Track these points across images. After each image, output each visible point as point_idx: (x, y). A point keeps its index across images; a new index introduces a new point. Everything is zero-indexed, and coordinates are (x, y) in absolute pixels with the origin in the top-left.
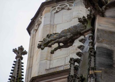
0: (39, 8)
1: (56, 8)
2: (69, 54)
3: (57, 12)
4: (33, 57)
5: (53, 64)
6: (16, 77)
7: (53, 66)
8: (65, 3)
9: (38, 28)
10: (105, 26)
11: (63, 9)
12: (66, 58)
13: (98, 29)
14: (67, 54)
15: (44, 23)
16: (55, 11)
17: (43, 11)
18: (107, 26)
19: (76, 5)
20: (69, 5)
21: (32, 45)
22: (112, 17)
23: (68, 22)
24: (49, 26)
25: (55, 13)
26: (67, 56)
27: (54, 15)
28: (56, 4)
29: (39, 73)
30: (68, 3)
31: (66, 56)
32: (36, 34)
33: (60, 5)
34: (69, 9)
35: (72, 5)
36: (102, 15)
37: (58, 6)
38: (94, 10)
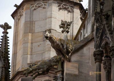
0: (21, 4)
1: (34, 6)
2: (45, 51)
3: (35, 9)
4: (17, 44)
5: (33, 58)
6: (3, 51)
7: (33, 60)
8: (41, 2)
9: (20, 18)
10: (71, 69)
11: (39, 7)
12: (43, 54)
13: (66, 74)
14: (44, 50)
15: (25, 20)
16: (33, 9)
17: (24, 6)
18: (72, 70)
19: (50, 6)
20: (44, 4)
21: (16, 33)
22: (76, 62)
23: (43, 20)
24: (29, 22)
25: (33, 10)
26: (44, 52)
27: (33, 12)
28: (34, 2)
29: (22, 66)
30: (43, 3)
31: (42, 52)
32: (18, 22)
33: (37, 3)
34: (44, 8)
35: (46, 5)
36: (69, 61)
37: (36, 5)
38: (63, 57)
